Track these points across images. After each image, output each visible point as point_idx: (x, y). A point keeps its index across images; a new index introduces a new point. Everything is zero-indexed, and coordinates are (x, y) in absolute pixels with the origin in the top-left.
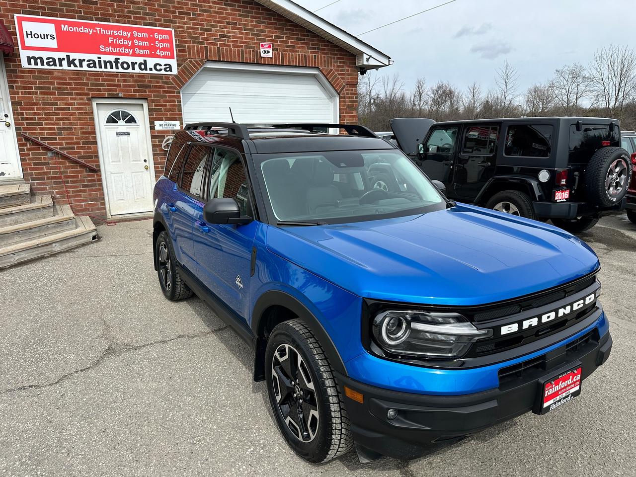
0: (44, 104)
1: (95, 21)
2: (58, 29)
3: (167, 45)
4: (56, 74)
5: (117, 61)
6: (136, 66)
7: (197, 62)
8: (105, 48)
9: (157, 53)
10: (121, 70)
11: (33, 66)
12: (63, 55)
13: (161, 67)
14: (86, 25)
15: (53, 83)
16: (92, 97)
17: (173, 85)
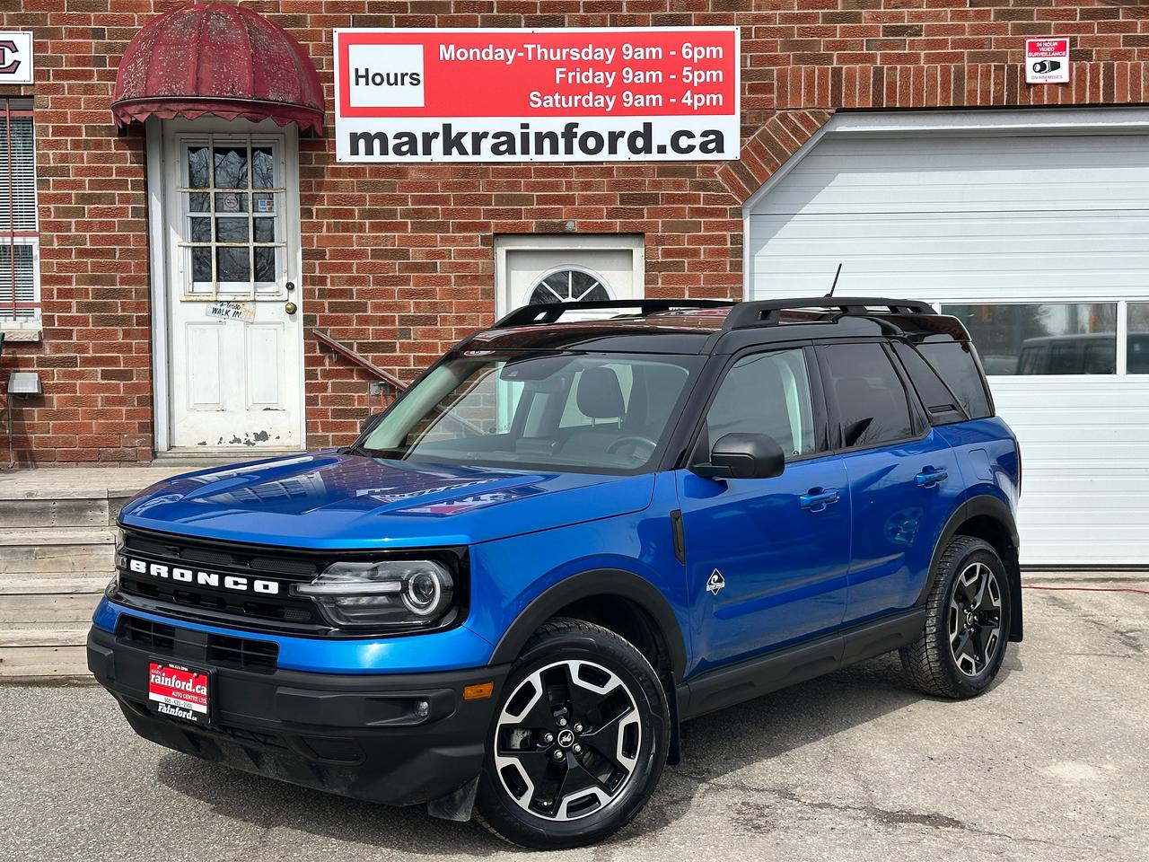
0: (376, 254)
1: (527, 26)
2: (431, 58)
3: (716, 75)
4: (413, 175)
5: (569, 132)
6: (622, 144)
7: (803, 118)
8: (541, 98)
9: (684, 101)
10: (578, 155)
11: (362, 157)
12: (434, 124)
13: (691, 142)
14: (500, 41)
15: (403, 201)
16: (496, 235)
17: (724, 190)
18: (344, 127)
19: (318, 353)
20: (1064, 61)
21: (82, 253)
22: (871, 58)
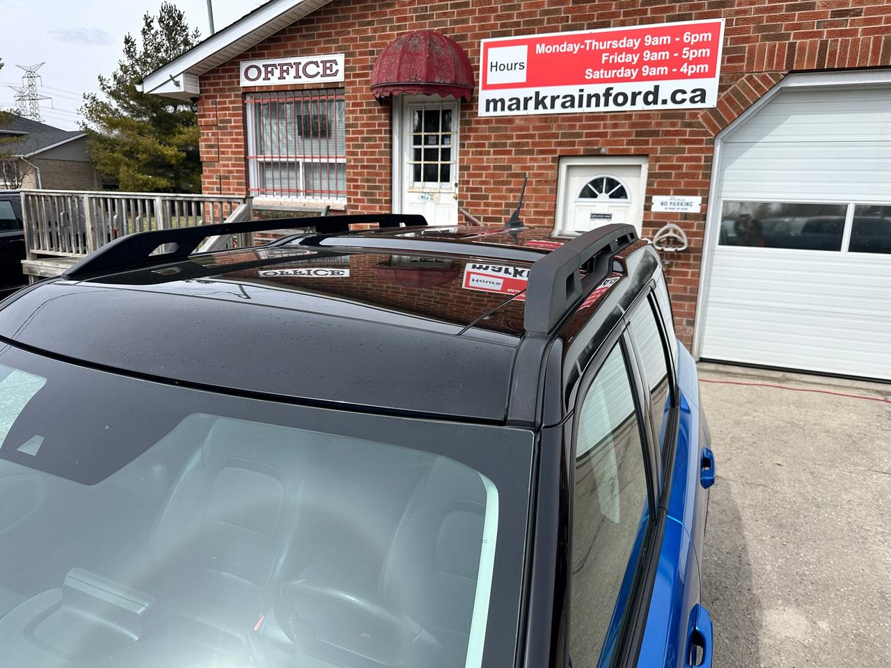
0: (495, 168)
1: (587, 29)
2: (531, 52)
3: (706, 52)
4: (517, 122)
5: (607, 93)
6: (640, 99)
7: (764, 79)
8: (593, 73)
9: (681, 70)
10: (612, 107)
11: (491, 113)
12: (530, 92)
13: (684, 96)
14: (570, 40)
15: (510, 137)
16: (560, 156)
17: (703, 127)
18: (483, 96)
19: (464, 222)
22: (819, 34)
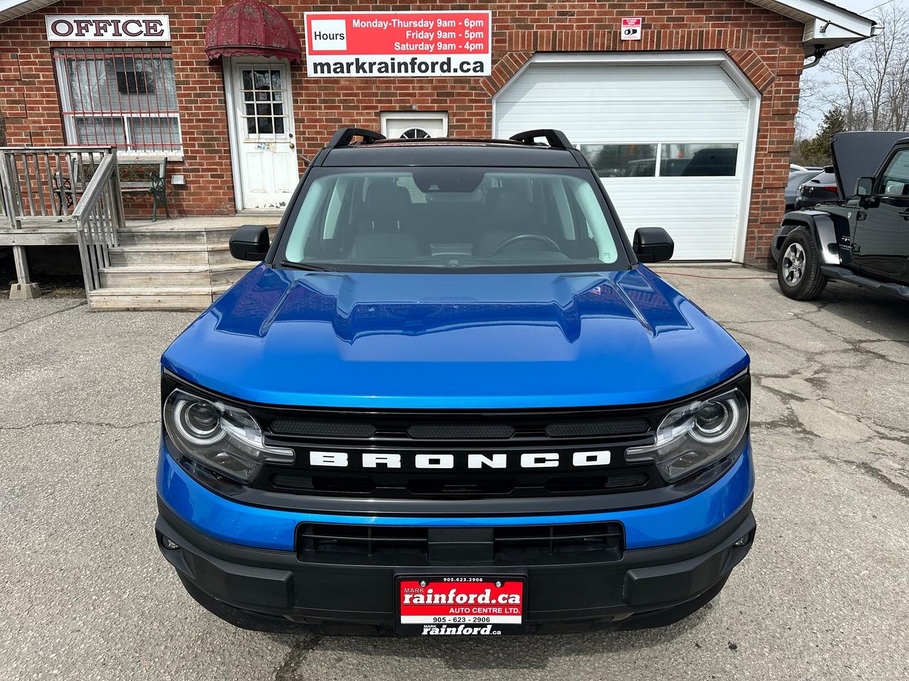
0: (327, 120)
1: (393, 10)
2: (349, 26)
3: (480, 34)
4: (343, 83)
5: (413, 62)
6: (437, 67)
7: (520, 56)
8: (400, 46)
9: (465, 47)
10: (417, 73)
11: (319, 75)
12: (351, 58)
13: (469, 67)
14: (380, 18)
15: (338, 95)
16: (381, 111)
17: (484, 90)
18: (311, 60)
19: (304, 167)
20: (639, 29)
21: (198, 121)
22: (551, 27)
